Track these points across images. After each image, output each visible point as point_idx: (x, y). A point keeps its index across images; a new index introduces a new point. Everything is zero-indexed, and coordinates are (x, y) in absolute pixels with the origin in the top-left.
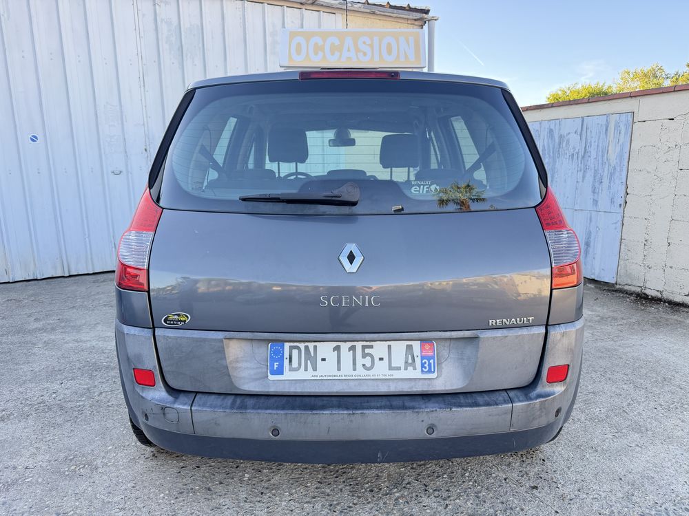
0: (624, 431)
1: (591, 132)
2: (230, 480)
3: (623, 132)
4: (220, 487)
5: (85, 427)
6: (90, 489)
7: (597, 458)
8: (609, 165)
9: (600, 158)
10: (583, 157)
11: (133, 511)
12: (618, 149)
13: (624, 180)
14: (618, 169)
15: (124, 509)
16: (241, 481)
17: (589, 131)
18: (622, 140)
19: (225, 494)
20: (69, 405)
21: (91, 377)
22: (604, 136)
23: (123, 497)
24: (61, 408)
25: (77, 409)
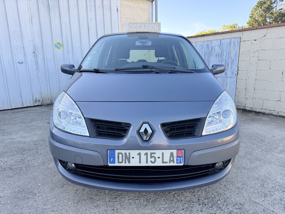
0: (253, 161)
1: (224, 45)
2: (100, 194)
3: (236, 45)
4: (96, 197)
5: (25, 176)
6: (34, 203)
7: (246, 171)
8: (231, 59)
9: (227, 56)
10: (221, 56)
11: (58, 211)
12: (235, 52)
13: (237, 65)
14: (235, 60)
15: (54, 211)
16: (105, 194)
17: (223, 45)
18: (236, 49)
19: (99, 200)
20: (14, 167)
21: (22, 154)
22: (229, 47)
23: (52, 206)
24: (11, 169)
25: (19, 169)
